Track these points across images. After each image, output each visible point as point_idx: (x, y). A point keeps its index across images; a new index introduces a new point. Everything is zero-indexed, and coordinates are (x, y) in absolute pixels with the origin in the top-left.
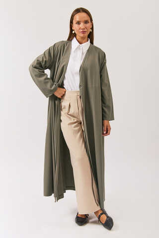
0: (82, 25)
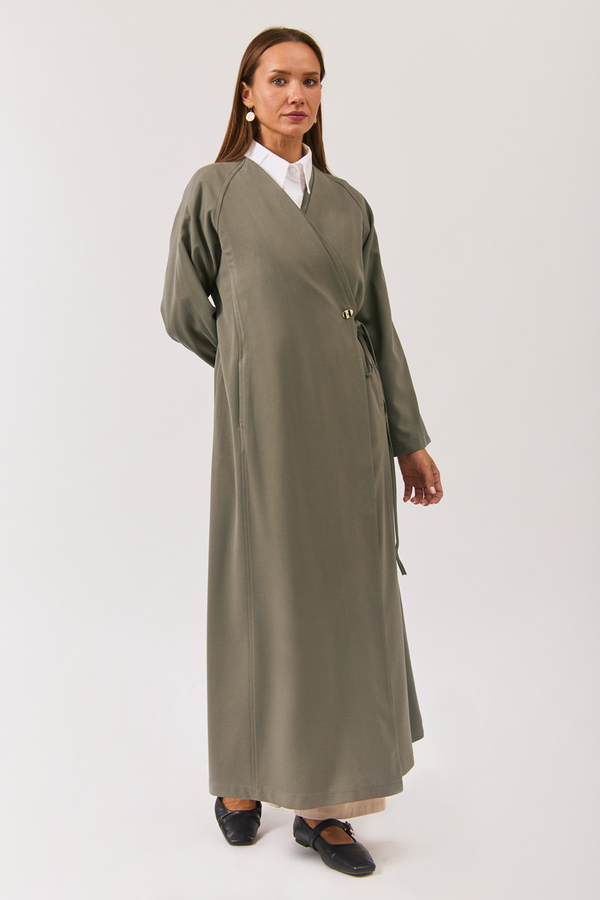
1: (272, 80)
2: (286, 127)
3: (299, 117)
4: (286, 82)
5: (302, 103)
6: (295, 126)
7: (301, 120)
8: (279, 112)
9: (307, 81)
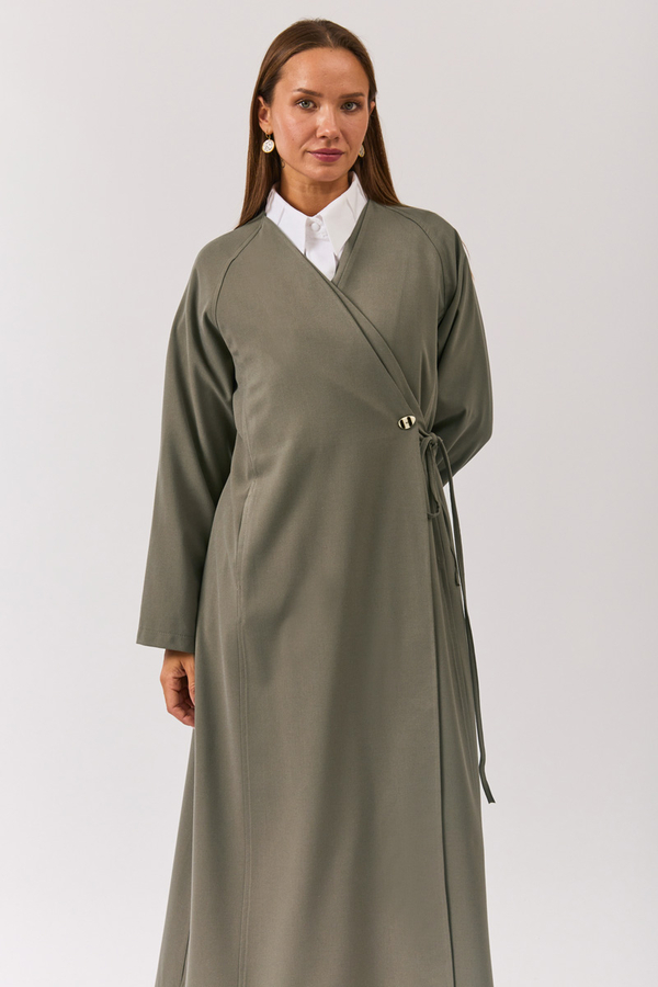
0: (325, 118)
1: (296, 102)
2: (313, 168)
3: (329, 156)
4: (315, 106)
5: (337, 138)
6: (326, 168)
7: (334, 160)
8: (304, 147)
9: (348, 104)
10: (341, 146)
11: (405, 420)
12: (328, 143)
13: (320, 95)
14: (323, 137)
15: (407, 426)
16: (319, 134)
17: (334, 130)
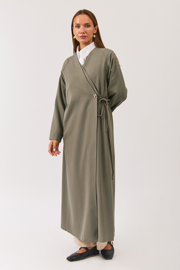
1: (76, 27)
3: (83, 37)
4: (80, 27)
5: (84, 33)
9: (87, 25)
10: (85, 35)
11: (94, 95)
12: (82, 34)
13: (80, 24)
14: (81, 33)
15: (95, 97)
16: (80, 33)
17: (83, 31)
